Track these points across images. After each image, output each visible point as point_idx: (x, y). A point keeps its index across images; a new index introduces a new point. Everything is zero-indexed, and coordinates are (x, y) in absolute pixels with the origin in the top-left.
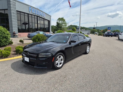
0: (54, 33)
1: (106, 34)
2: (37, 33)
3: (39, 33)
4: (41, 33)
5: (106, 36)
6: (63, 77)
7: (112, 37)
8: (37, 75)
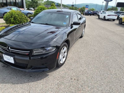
0: (28, 9)
1: (86, 13)
2: (8, 9)
3: (11, 9)
4: (14, 9)
5: (86, 15)
6: (75, 79)
7: (91, 15)
8: (33, 83)
